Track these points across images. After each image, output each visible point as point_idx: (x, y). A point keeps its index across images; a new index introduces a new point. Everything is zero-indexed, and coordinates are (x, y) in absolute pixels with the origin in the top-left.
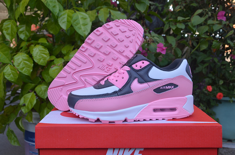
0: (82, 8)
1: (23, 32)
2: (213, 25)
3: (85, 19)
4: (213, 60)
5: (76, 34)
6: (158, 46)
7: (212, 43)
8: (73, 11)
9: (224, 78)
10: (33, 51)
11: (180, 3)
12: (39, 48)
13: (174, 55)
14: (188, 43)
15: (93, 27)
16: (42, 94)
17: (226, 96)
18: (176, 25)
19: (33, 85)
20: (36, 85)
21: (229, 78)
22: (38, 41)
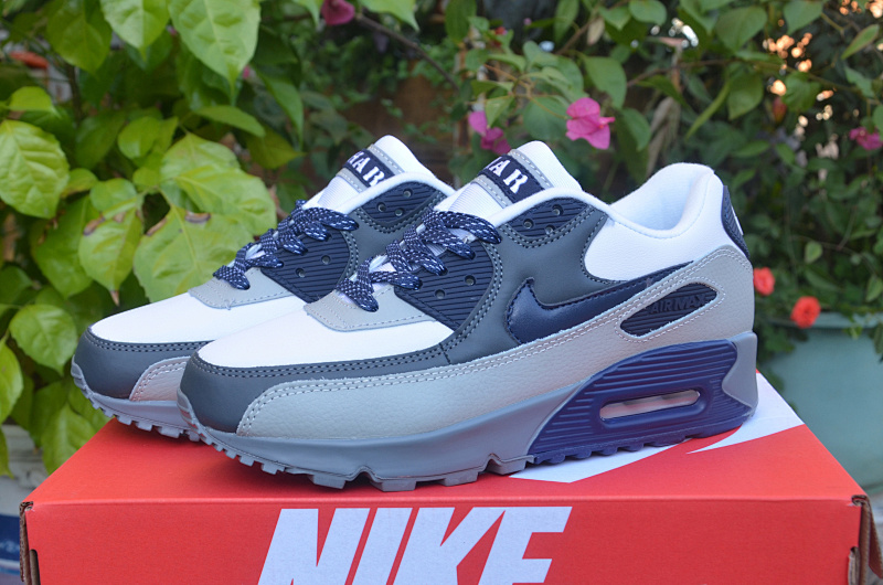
6: (572, 112)
12: (20, 138)
16: (45, 348)
17: (831, 311)
20: (12, 306)
21: (839, 229)
22: (8, 104)
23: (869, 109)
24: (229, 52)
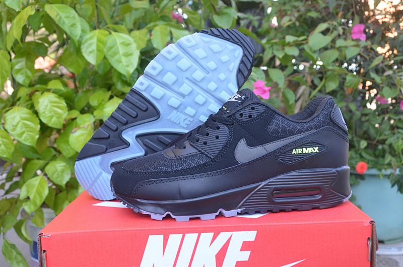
0: (123, 27)
1: (22, 71)
2: (346, 47)
3: (128, 45)
4: (347, 107)
5: (113, 71)
6: (255, 86)
7: (345, 79)
8: (107, 32)
9: (366, 136)
10: (38, 102)
11: (289, 13)
12: (50, 98)
13: (283, 101)
14: (305, 79)
15: (143, 58)
16: (58, 177)
17: (372, 168)
18: (283, 49)
19: (41, 163)
20: (47, 162)
21: (375, 136)
22: (47, 86)
23: (381, 88)
24: (127, 66)
